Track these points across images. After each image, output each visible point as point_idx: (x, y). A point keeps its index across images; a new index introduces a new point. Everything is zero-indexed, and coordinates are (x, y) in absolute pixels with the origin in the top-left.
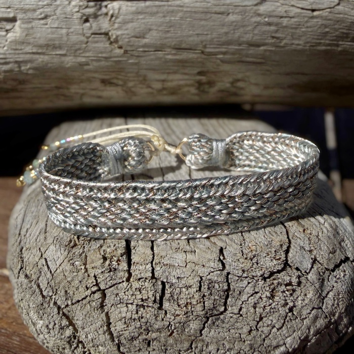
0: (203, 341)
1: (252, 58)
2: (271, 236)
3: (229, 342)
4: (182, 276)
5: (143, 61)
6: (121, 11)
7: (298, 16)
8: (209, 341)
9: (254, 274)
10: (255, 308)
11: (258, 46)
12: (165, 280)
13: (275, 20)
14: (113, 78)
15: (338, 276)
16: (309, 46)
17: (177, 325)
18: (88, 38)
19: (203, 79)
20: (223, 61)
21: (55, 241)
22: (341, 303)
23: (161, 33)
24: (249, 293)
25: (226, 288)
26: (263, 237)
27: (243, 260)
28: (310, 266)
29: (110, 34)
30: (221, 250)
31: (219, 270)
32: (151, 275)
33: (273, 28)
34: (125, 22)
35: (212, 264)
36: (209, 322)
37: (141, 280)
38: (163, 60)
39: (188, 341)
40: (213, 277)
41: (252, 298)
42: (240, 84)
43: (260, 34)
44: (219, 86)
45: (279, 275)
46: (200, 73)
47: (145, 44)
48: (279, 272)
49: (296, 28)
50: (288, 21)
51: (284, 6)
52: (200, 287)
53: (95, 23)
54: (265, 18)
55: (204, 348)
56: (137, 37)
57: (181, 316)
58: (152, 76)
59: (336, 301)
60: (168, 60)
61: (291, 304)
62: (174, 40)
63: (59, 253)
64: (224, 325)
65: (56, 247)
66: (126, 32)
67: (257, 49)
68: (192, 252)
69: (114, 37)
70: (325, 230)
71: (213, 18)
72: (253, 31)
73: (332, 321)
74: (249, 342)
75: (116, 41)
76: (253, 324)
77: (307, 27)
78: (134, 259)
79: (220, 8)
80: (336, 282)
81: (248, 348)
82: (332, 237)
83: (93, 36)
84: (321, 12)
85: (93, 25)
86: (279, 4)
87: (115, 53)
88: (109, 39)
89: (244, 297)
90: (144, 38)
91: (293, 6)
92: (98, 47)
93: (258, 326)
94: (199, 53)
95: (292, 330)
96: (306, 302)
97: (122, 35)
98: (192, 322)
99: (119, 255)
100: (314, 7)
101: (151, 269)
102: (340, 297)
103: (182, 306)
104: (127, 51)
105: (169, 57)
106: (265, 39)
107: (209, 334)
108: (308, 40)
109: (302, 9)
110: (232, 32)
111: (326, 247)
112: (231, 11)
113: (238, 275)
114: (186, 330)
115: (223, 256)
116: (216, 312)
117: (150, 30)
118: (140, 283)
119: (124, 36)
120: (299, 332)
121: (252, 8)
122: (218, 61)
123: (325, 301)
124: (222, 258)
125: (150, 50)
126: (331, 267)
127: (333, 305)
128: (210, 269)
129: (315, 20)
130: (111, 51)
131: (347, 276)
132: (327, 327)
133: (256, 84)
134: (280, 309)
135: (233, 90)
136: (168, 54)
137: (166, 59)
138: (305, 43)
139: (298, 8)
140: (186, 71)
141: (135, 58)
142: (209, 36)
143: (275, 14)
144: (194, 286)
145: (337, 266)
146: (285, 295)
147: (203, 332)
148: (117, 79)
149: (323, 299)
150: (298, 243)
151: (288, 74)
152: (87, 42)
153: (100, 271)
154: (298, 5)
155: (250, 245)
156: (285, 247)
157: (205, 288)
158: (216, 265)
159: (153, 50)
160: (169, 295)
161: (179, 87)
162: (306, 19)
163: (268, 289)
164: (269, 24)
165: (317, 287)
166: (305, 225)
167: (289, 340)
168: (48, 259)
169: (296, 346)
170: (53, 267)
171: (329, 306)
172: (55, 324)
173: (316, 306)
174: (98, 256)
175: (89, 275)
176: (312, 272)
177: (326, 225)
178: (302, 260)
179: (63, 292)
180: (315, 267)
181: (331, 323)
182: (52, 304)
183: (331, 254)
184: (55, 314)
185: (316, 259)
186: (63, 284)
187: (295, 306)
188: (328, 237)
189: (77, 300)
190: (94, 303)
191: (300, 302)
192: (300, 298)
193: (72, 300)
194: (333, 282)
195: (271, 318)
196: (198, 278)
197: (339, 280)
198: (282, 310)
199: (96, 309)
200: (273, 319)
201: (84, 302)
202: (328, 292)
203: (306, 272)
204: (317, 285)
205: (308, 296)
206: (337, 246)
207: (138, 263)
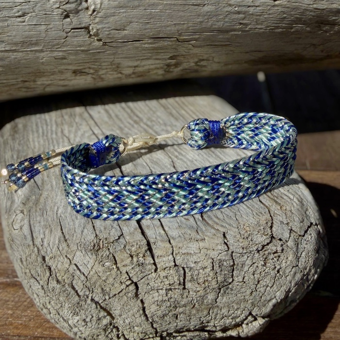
0: (218, 307)
2: (258, 217)
3: (237, 304)
4: (198, 260)
8: (223, 306)
9: (251, 250)
10: (254, 275)
12: (185, 266)
17: (198, 298)
21: (79, 248)
22: (310, 259)
24: (249, 265)
25: (232, 264)
26: (252, 219)
27: (242, 240)
30: (224, 235)
31: (226, 251)
32: (174, 264)
35: (219, 247)
36: (222, 292)
37: (167, 269)
39: (207, 309)
40: (222, 257)
41: (251, 268)
45: (268, 247)
48: (268, 244)
52: (213, 266)
57: (201, 291)
63: (88, 257)
64: (233, 292)
68: (202, 240)
73: (305, 273)
74: (251, 301)
76: (253, 287)
77: (269, 14)
78: (157, 253)
80: (306, 244)
89: (246, 268)
93: (257, 288)
95: (279, 286)
98: (210, 294)
99: (144, 251)
101: (173, 259)
103: (201, 284)
107: (222, 300)
108: (269, 24)
113: (240, 252)
114: (205, 301)
115: (227, 239)
116: (226, 284)
118: (166, 271)
120: (285, 287)
124: (226, 241)
127: (305, 262)
128: (219, 251)
131: (313, 238)
134: (271, 272)
138: (266, 27)
144: (209, 267)
145: (306, 232)
146: (274, 261)
147: (217, 300)
153: (131, 268)
155: (245, 227)
156: (269, 224)
157: (216, 267)
158: (223, 247)
160: (190, 277)
163: (262, 259)
166: (281, 203)
167: (278, 294)
168: (78, 265)
169: (283, 297)
170: (85, 270)
171: (303, 263)
172: (93, 317)
173: (295, 265)
174: (126, 255)
175: (121, 273)
176: (290, 240)
177: (295, 200)
178: (283, 232)
179: (100, 290)
180: (292, 235)
181: (304, 275)
182: (89, 301)
183: (301, 224)
184: (93, 308)
185: (291, 230)
186: (98, 283)
187: (281, 268)
188: (298, 209)
189: (114, 294)
190: (130, 294)
191: (284, 264)
192: (284, 262)
193: (109, 295)
194: (304, 245)
195: (265, 280)
196: (211, 260)
197: (308, 242)
198: (273, 273)
199: (132, 299)
200: (267, 281)
201: (121, 294)
202: (302, 253)
203: (286, 241)
204: (295, 249)
205: (289, 259)
206: (305, 215)
207: (161, 256)
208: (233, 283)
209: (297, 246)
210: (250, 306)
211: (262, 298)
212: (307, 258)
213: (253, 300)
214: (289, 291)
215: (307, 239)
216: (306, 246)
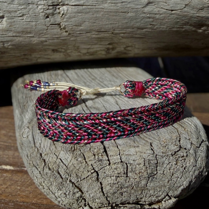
0: (148, 189)
1: (139, 35)
2: (171, 134)
3: (159, 188)
4: (136, 159)
5: (78, 39)
6: (68, 12)
7: (164, 13)
8: (150, 189)
9: (168, 154)
10: (170, 170)
11: (143, 29)
12: (128, 162)
13: (153, 16)
14: (59, 49)
15: (201, 150)
16: (169, 29)
17: (136, 183)
18: (48, 27)
19: (111, 46)
20: (123, 37)
21: (62, 149)
22: (204, 162)
23: (90, 23)
24: (167, 163)
25: (156, 162)
26: (168, 135)
27: (162, 148)
28: (190, 147)
29: (61, 24)
30: (151, 144)
31: (152, 154)
32: (120, 161)
33: (151, 20)
34: (70, 18)
35: (148, 152)
36: (150, 180)
37: (116, 164)
38: (90, 38)
39: (141, 190)
40: (150, 158)
41: (168, 165)
42: (129, 48)
43: (145, 23)
44: (118, 49)
45: (178, 153)
46: (109, 44)
47: (81, 29)
48: (178, 151)
49: (163, 20)
50: (159, 16)
51: (157, 8)
52: (145, 163)
53: (52, 18)
54: (147, 14)
55: (148, 192)
56: (76, 26)
57: (137, 179)
58: (83, 46)
59: (202, 161)
60: (93, 38)
61: (185, 166)
62: (97, 27)
63: (67, 155)
64: (157, 180)
65: (64, 152)
66: (70, 23)
67: (142, 30)
68: (138, 147)
69: (63, 26)
70: (193, 128)
71: (120, 15)
72: (141, 21)
73: (201, 171)
74: (168, 186)
75: (64, 28)
76: (169, 177)
77: (169, 19)
78: (110, 154)
79: (124, 10)
80: (201, 152)
81: (168, 189)
82: (196, 131)
83: (51, 26)
84: (176, 11)
85: (51, 19)
86: (155, 7)
87: (63, 35)
88: (60, 27)
89: (165, 166)
90: (81, 26)
91: (162, 8)
92: (53, 32)
93: (172, 178)
94: (110, 33)
95: (186, 178)
96: (190, 164)
97: (68, 25)
98: (143, 181)
99: (102, 152)
100: (173, 9)
101: (120, 158)
102: (203, 159)
103: (137, 174)
104: (70, 33)
105: (94, 36)
106: (147, 26)
107: (151, 185)
108: (169, 25)
109: (167, 10)
110: (130, 22)
111: (195, 136)
112: (129, 11)
113: (161, 155)
114: (140, 185)
116: (153, 175)
117: (85, 22)
118: (116, 165)
119: (69, 25)
120: (189, 178)
121: (141, 9)
122: (120, 37)
123: (197, 162)
124: (152, 148)
125: (84, 32)
126: (198, 146)
127: (201, 163)
128: (148, 154)
129: (173, 16)
130: (61, 34)
131: (205, 149)
132: (199, 174)
133: (138, 48)
134: (181, 169)
135: (125, 51)
136: (93, 35)
137: (91, 37)
138: (167, 27)
139: (165, 9)
140: (102, 43)
141: (74, 37)
142: (117, 24)
143: (153, 12)
144: (142, 163)
145: (200, 145)
146: (182, 162)
147: (147, 185)
148: (62, 48)
149: (197, 161)
150: (183, 136)
151: (155, 43)
152: (47, 29)
153: (94, 162)
154: (165, 8)
155: (163, 140)
156: (178, 139)
157: (147, 164)
158: (150, 152)
159: (85, 32)
160: (131, 169)
161: (96, 52)
162: (168, 15)
163: (174, 160)
164: (149, 18)
165: (194, 156)
168: (62, 159)
170: (66, 163)
172: (70, 192)
174: (91, 154)
175: (88, 165)
176: (191, 149)
178: (186, 144)
179: (75, 175)
180: (192, 147)
182: (68, 182)
184: (70, 187)
185: (192, 143)
186: (74, 171)
189: (84, 178)
190: (94, 179)
192: (188, 163)
193: (80, 179)
196: (143, 160)
199: (95, 181)
200: (178, 174)
201: (88, 178)
203: (189, 150)
207: (112, 156)
208: (157, 175)
211: (175, 185)
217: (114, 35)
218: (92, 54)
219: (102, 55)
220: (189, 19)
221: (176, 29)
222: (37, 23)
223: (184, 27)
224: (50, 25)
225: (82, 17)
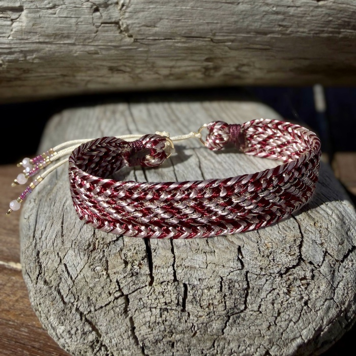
0: (225, 339)
4: (204, 278)
5: (152, 49)
6: (132, 1)
7: (304, 6)
9: (271, 271)
10: (273, 304)
11: (265, 34)
12: (187, 283)
13: (282, 9)
14: (120, 66)
16: (313, 34)
17: (200, 325)
18: (98, 27)
19: (210, 64)
20: (230, 48)
21: (73, 246)
23: (172, 22)
24: (267, 291)
25: (245, 286)
26: (277, 233)
27: (261, 259)
29: (121, 23)
30: (239, 249)
31: (239, 269)
32: (173, 278)
33: (280, 17)
34: (136, 12)
35: (232, 264)
36: (230, 321)
37: (164, 283)
38: (172, 47)
39: (210, 340)
40: (233, 277)
41: (271, 294)
42: (245, 69)
43: (268, 22)
44: (225, 70)
45: (294, 270)
46: (207, 60)
47: (156, 32)
48: (294, 267)
49: (302, 17)
50: (295, 10)
52: (221, 287)
53: (105, 12)
54: (273, 7)
55: (226, 346)
56: (147, 26)
57: (204, 317)
58: (161, 63)
60: (178, 48)
62: (185, 28)
65: (74, 251)
66: (136, 21)
67: (264, 36)
68: (211, 252)
69: (125, 26)
71: (223, 7)
72: (261, 19)
75: (127, 30)
76: (272, 319)
77: (312, 16)
78: (156, 263)
83: (103, 25)
84: (325, 2)
85: (104, 14)
87: (125, 42)
88: (119, 28)
89: (263, 295)
90: (155, 27)
92: (108, 36)
93: (276, 321)
94: (208, 41)
95: (307, 322)
97: (133, 24)
98: (215, 322)
99: (141, 258)
101: (173, 271)
103: (204, 307)
104: (137, 39)
105: (179, 45)
106: (272, 27)
108: (313, 28)
110: (241, 20)
113: (257, 273)
114: (209, 330)
115: (242, 255)
116: (236, 311)
117: (161, 19)
118: (162, 286)
119: (135, 25)
120: (314, 324)
122: (226, 48)
124: (240, 257)
125: (160, 38)
128: (230, 269)
129: (320, 10)
130: (121, 40)
133: (260, 69)
135: (237, 73)
136: (178, 42)
137: (175, 46)
138: (310, 31)
140: (194, 58)
141: (145, 46)
142: (219, 25)
143: (282, 3)
144: (216, 287)
146: (300, 289)
147: (224, 331)
148: (125, 66)
149: (334, 290)
152: (97, 31)
153: (122, 277)
155: (266, 242)
156: (298, 242)
157: (225, 289)
158: (235, 265)
159: (163, 38)
160: (192, 297)
161: (186, 73)
162: (311, 8)
163: (284, 285)
164: (277, 13)
166: (315, 218)
167: (304, 332)
168: (68, 265)
169: (311, 337)
171: (340, 296)
172: (77, 330)
173: (328, 298)
174: (119, 260)
175: (111, 281)
176: (324, 264)
177: (334, 216)
178: (315, 253)
179: (85, 298)
180: (327, 259)
181: (341, 311)
182: (74, 311)
183: (340, 246)
184: (77, 320)
185: (326, 252)
186: (85, 290)
187: (309, 299)
188: (337, 228)
189: (100, 306)
190: (118, 309)
191: (314, 295)
192: (313, 291)
193: (95, 307)
194: (342, 273)
195: (288, 313)
196: (219, 279)
197: (348, 271)
198: (298, 305)
199: (120, 315)
200: (291, 313)
201: (108, 308)
202: (339, 283)
203: (318, 265)
204: (329, 277)
205: (321, 289)
206: (345, 236)
207: (159, 267)
208: (245, 311)
209: (333, 274)
210: (267, 343)
211: (284, 335)
212: (346, 290)
213: (271, 337)
214: (320, 329)
215: (347, 267)
216: (344, 275)
217: (215, 44)
218: (179, 77)
219: (197, 79)
220: (351, 17)
221: (326, 35)
222: (79, 20)
223: (342, 30)
224: (102, 23)
225: (156, 10)
